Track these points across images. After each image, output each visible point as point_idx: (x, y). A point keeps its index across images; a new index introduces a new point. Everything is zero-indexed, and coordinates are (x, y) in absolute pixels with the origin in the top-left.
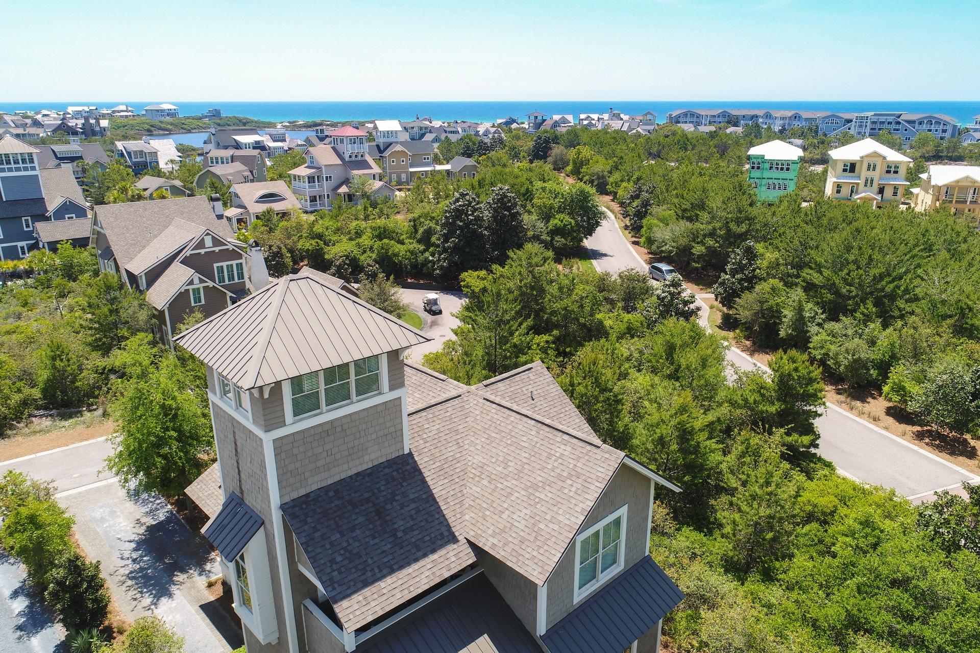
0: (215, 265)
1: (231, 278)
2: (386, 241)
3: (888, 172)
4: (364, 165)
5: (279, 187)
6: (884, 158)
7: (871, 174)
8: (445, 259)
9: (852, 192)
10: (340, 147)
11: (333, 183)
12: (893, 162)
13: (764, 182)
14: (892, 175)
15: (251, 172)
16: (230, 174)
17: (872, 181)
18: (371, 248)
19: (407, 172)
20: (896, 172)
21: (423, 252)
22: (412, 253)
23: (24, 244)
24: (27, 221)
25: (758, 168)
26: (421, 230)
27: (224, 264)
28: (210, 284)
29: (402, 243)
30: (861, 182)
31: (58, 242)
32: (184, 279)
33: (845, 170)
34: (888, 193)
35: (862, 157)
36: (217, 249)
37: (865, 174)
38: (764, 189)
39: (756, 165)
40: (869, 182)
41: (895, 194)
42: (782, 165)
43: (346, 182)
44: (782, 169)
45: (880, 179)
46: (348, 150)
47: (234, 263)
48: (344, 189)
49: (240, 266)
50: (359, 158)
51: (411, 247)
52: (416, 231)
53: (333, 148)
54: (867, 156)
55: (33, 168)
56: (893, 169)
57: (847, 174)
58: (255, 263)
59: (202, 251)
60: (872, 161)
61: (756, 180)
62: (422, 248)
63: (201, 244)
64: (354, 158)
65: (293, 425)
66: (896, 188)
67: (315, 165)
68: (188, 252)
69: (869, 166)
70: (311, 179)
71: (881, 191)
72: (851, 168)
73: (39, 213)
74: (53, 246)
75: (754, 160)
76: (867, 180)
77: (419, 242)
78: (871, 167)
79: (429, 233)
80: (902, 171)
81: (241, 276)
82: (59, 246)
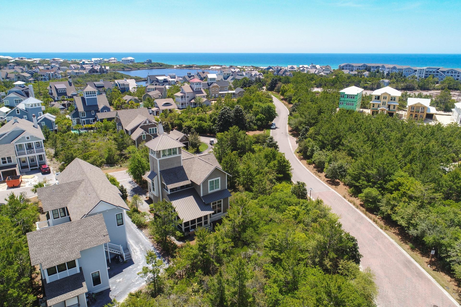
0: (149, 128)
1: (153, 132)
2: (201, 122)
3: (392, 100)
4: (201, 92)
5: (170, 100)
6: (390, 95)
7: (385, 100)
8: (218, 128)
9: (378, 107)
10: (192, 86)
11: (189, 99)
12: (393, 96)
13: (345, 102)
14: (393, 101)
15: (162, 94)
16: (154, 95)
17: (385, 103)
18: (197, 124)
19: (218, 94)
20: (394, 100)
21: (212, 126)
22: (209, 126)
23: (92, 119)
24: (93, 112)
25: (343, 97)
26: (213, 118)
27: (151, 128)
28: (148, 134)
29: (206, 123)
30: (381, 103)
31: (103, 119)
32: (141, 132)
33: (376, 99)
34: (392, 108)
35: (382, 94)
36: (150, 124)
37: (382, 100)
38: (345, 105)
39: (342, 96)
40: (384, 104)
41: (394, 108)
42: (352, 96)
43: (194, 98)
44: (352, 98)
45: (388, 102)
46: (195, 87)
47: (154, 128)
48: (193, 101)
49: (156, 129)
50: (199, 90)
51: (209, 124)
52: (211, 119)
53: (190, 86)
54: (383, 94)
55: (95, 96)
56: (393, 99)
57: (376, 100)
58: (160, 128)
59: (146, 125)
60: (385, 95)
61: (343, 102)
62: (212, 124)
63: (146, 123)
64: (197, 90)
65: (162, 158)
66: (394, 106)
67: (183, 92)
68: (142, 125)
69: (384, 97)
70: (182, 97)
71: (389, 106)
72: (378, 98)
73: (97, 109)
74: (102, 120)
75: (342, 94)
76: (383, 103)
77: (211, 122)
78: (385, 98)
79: (215, 119)
80: (397, 99)
81: (156, 132)
82: (103, 120)
